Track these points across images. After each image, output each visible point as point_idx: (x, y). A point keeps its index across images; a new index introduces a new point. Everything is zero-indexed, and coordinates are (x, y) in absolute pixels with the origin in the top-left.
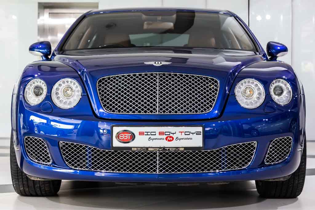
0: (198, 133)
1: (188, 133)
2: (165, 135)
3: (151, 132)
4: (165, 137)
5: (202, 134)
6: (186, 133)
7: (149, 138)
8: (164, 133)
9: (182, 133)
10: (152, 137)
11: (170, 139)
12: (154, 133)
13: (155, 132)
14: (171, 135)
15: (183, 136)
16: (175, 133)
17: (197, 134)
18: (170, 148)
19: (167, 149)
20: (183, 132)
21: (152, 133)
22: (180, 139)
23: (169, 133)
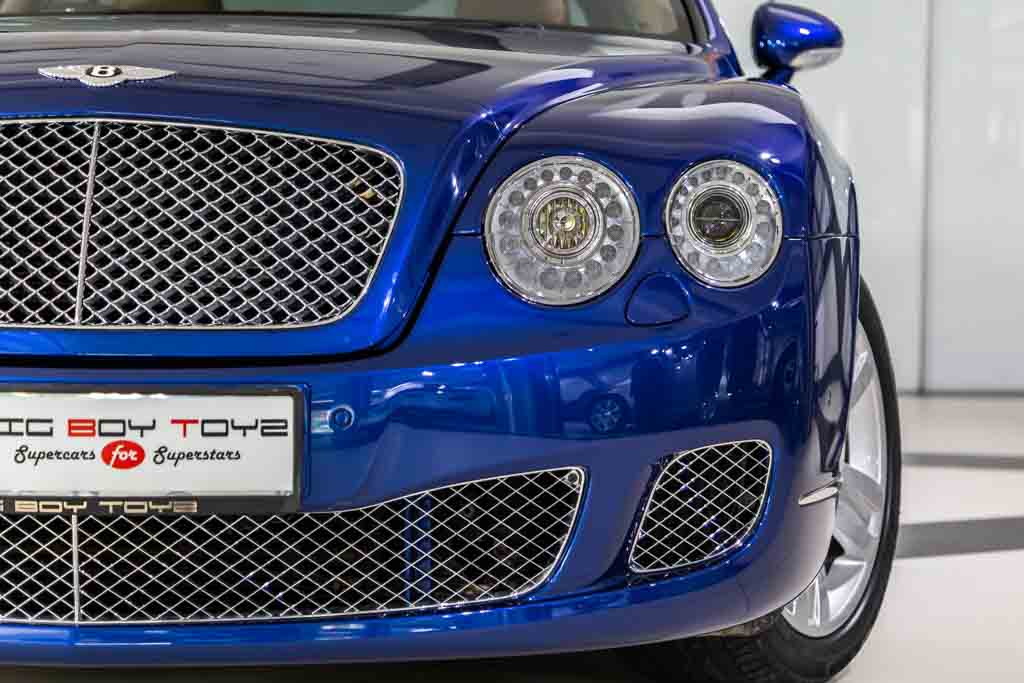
0: (270, 428)
1: (221, 428)
2: (101, 434)
3: (28, 421)
4: (98, 444)
5: (290, 430)
6: (209, 428)
7: (20, 451)
8: (93, 428)
9: (189, 426)
10: (36, 445)
11: (124, 456)
12: (45, 428)
13: (50, 421)
14: (132, 436)
15: (195, 441)
16: (153, 427)
17: (263, 434)
18: (127, 503)
19: (111, 504)
20: (195, 422)
21: (33, 427)
22: (177, 458)
23: (118, 428)
